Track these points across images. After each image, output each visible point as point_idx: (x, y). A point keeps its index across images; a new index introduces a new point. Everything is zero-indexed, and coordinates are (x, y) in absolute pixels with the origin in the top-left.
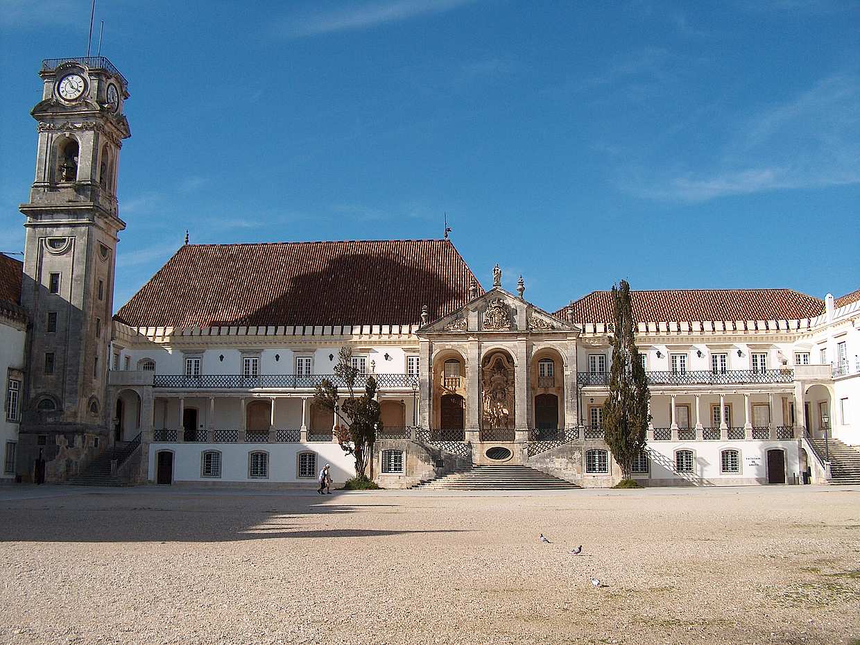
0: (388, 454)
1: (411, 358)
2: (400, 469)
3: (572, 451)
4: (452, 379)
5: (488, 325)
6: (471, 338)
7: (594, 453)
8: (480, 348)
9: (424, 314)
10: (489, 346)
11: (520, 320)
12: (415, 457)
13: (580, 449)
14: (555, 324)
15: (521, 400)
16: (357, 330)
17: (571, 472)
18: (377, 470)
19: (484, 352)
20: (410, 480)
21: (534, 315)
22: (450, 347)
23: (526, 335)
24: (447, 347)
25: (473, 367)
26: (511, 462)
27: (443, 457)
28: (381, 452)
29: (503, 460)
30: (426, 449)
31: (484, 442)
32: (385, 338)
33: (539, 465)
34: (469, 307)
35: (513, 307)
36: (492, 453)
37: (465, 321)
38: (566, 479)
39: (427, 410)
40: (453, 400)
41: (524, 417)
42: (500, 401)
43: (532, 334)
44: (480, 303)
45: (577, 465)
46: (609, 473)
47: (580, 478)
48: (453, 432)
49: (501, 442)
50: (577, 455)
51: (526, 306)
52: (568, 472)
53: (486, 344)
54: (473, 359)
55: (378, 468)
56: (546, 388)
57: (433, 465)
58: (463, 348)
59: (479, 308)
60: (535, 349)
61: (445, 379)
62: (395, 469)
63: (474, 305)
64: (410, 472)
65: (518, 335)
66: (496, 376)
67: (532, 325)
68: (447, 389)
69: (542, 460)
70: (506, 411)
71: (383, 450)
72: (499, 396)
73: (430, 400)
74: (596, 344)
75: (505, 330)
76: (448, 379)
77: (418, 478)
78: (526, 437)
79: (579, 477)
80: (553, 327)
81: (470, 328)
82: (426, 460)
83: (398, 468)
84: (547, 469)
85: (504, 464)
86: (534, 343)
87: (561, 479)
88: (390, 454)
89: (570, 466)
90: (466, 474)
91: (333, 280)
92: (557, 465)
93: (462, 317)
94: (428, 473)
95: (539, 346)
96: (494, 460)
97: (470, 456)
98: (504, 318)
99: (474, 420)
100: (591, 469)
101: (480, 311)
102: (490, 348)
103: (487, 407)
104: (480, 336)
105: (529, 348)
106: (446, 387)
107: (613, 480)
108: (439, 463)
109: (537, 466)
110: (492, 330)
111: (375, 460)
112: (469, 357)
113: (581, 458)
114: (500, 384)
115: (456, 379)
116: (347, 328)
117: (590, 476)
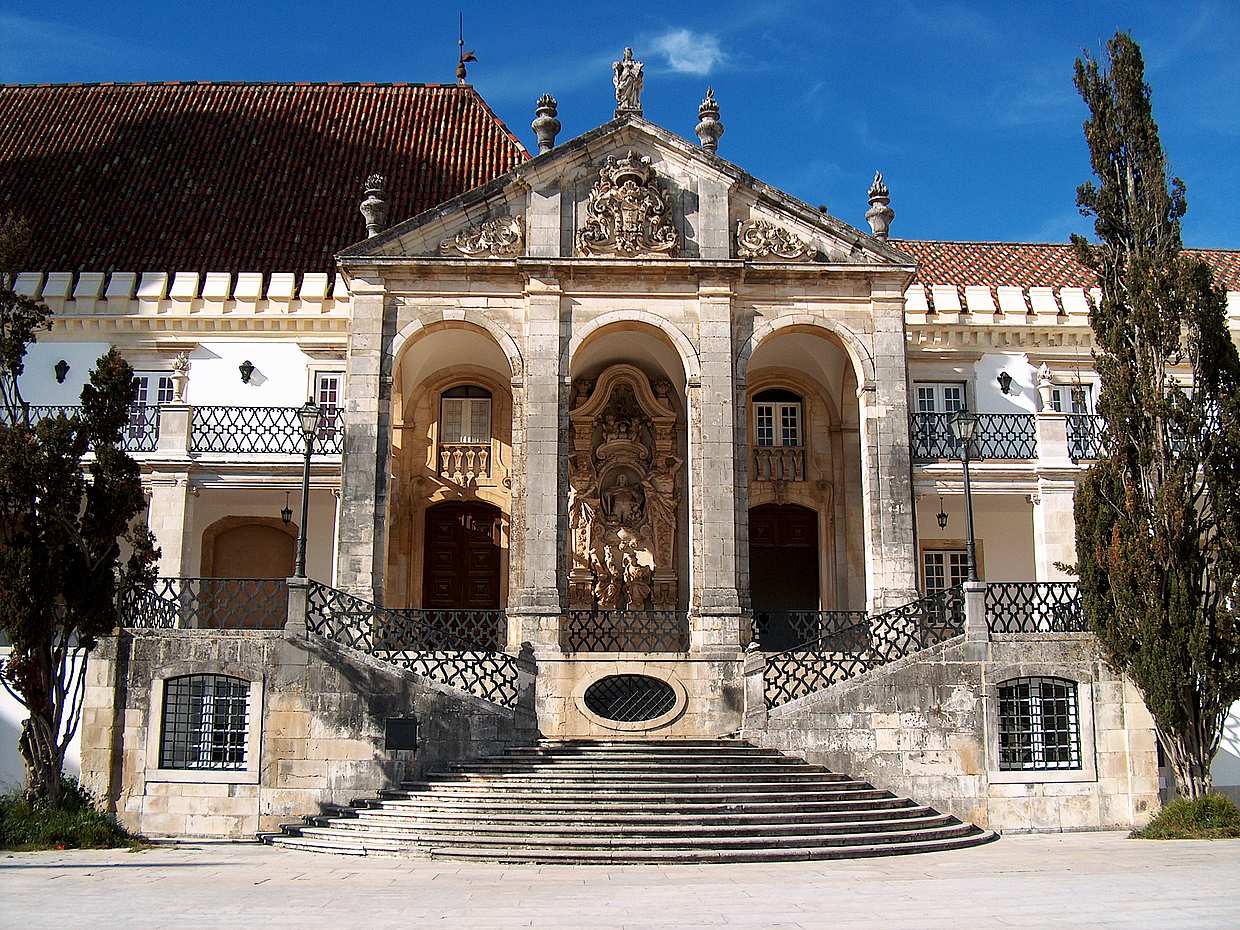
0: (185, 690)
1: (329, 377)
2: (238, 756)
3: (940, 683)
4: (465, 449)
5: (596, 241)
6: (535, 284)
7: (1024, 691)
8: (565, 318)
9: (372, 200)
10: (599, 310)
11: (708, 230)
12: (298, 704)
13: (970, 676)
14: (828, 246)
15: (716, 505)
16: (154, 287)
17: (938, 769)
18: (141, 754)
19: (580, 332)
20: (275, 803)
21: (758, 214)
22: (459, 315)
23: (728, 275)
24: (448, 315)
25: (540, 385)
26: (677, 732)
27: (417, 708)
28: (158, 686)
29: (649, 724)
30: (351, 673)
31: (580, 655)
32: (244, 310)
33: (810, 741)
34: (532, 179)
35: (683, 184)
36: (606, 698)
37: (515, 228)
38: (923, 796)
39: (367, 534)
40: (467, 521)
41: (727, 566)
42: (624, 523)
43: (753, 278)
44: (565, 168)
45: (962, 740)
46: (1087, 772)
47: (972, 793)
48: (463, 618)
49: (641, 656)
50: (961, 699)
51: (728, 182)
52: (930, 769)
53: (586, 305)
54: (540, 356)
55: (144, 746)
56: (779, 485)
57: (376, 741)
58: (507, 319)
59: (564, 182)
60: (761, 329)
61: (440, 449)
62: (217, 756)
63: (550, 173)
64: (279, 767)
65: (701, 275)
66: (614, 442)
67: (749, 247)
68: (447, 483)
69: (821, 721)
70: (646, 558)
71: (168, 672)
72: (623, 507)
73: (379, 499)
74: (937, 346)
75: (657, 257)
76: (452, 449)
77: (308, 796)
78: (733, 638)
79: (969, 787)
80: (821, 257)
81: (533, 249)
82: (347, 719)
83: (228, 751)
84: (844, 755)
85: (653, 736)
86: (759, 308)
87: (902, 797)
88: (199, 689)
89: (934, 742)
90: (512, 780)
91: (114, 170)
92: (885, 741)
93: (504, 212)
94: (350, 772)
95: (774, 318)
96: (613, 723)
97: (528, 704)
98: (655, 219)
99: (542, 575)
100: (1013, 756)
101: (570, 194)
102: (603, 321)
103: (581, 542)
104: (568, 276)
105: (741, 324)
106: (445, 475)
107: (1104, 796)
108: (398, 731)
109: (805, 746)
110: (613, 256)
111: (133, 716)
112: (529, 347)
113: (976, 714)
114: (623, 469)
115: (477, 449)
116: (122, 281)
117: (1012, 786)
